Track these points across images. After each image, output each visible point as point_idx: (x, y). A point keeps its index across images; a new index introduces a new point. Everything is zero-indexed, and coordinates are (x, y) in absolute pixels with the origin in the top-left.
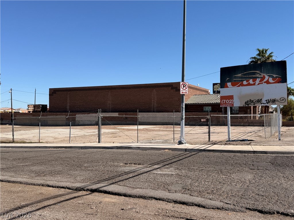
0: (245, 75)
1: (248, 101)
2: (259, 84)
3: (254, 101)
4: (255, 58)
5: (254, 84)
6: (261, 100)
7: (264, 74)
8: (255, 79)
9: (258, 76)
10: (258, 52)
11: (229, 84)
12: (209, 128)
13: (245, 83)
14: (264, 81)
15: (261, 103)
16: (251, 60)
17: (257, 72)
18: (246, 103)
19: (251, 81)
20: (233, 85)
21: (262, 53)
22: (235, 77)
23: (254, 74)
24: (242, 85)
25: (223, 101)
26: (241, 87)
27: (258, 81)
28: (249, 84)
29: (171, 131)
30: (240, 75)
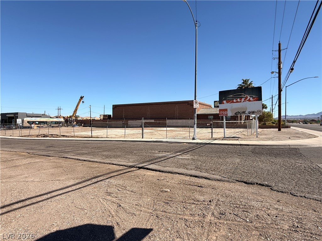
0: (235, 96)
1: (236, 112)
2: (243, 102)
3: (241, 112)
4: (241, 85)
5: (241, 102)
6: (245, 111)
7: (247, 95)
8: (241, 98)
9: (243, 96)
10: (243, 81)
11: (225, 102)
12: (212, 130)
13: (235, 101)
14: (247, 99)
15: (245, 114)
16: (239, 86)
17: (243, 94)
18: (235, 113)
19: (239, 100)
20: (227, 102)
21: (245, 82)
22: (229, 97)
23: (241, 95)
24: (233, 102)
25: (221, 113)
26: (232, 103)
27: (243, 99)
28: (237, 102)
29: (187, 131)
30: (231, 96)
